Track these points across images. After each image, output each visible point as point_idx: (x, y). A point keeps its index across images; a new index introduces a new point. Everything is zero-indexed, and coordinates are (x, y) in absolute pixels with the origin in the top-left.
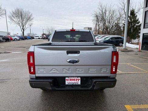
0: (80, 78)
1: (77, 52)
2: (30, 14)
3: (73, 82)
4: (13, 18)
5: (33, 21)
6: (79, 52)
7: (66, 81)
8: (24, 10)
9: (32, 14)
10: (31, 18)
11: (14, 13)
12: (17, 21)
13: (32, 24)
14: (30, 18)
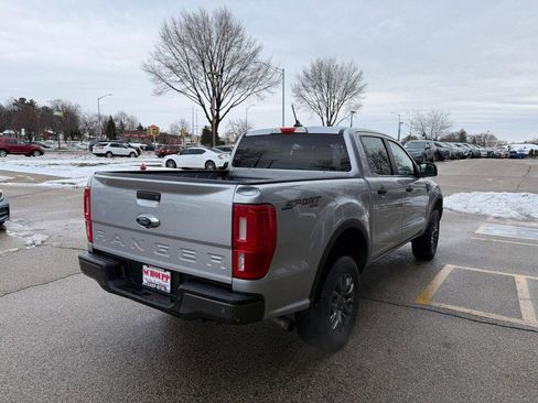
0: (168, 274)
1: (155, 197)
2: (357, 73)
3: (157, 280)
4: (304, 92)
5: (364, 95)
6: (160, 196)
7: (145, 276)
8: (338, 62)
9: (361, 73)
10: (358, 86)
11: (307, 76)
12: (314, 99)
13: (358, 106)
14: (353, 87)
